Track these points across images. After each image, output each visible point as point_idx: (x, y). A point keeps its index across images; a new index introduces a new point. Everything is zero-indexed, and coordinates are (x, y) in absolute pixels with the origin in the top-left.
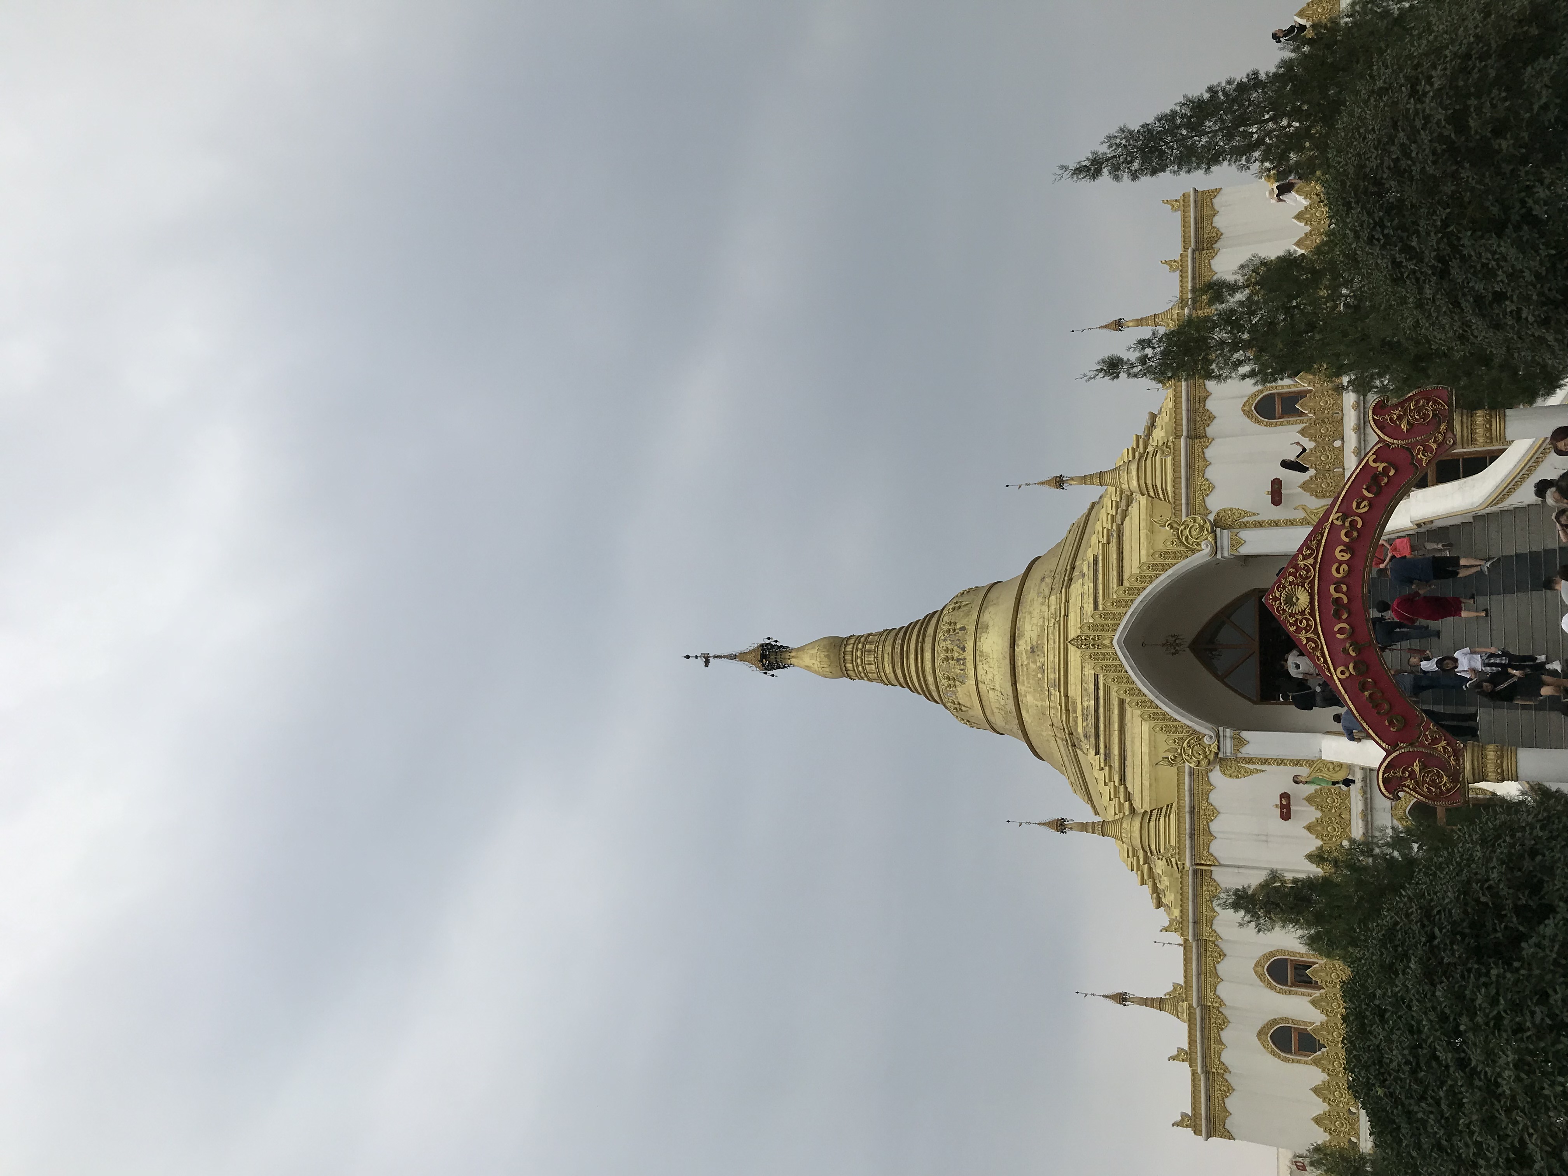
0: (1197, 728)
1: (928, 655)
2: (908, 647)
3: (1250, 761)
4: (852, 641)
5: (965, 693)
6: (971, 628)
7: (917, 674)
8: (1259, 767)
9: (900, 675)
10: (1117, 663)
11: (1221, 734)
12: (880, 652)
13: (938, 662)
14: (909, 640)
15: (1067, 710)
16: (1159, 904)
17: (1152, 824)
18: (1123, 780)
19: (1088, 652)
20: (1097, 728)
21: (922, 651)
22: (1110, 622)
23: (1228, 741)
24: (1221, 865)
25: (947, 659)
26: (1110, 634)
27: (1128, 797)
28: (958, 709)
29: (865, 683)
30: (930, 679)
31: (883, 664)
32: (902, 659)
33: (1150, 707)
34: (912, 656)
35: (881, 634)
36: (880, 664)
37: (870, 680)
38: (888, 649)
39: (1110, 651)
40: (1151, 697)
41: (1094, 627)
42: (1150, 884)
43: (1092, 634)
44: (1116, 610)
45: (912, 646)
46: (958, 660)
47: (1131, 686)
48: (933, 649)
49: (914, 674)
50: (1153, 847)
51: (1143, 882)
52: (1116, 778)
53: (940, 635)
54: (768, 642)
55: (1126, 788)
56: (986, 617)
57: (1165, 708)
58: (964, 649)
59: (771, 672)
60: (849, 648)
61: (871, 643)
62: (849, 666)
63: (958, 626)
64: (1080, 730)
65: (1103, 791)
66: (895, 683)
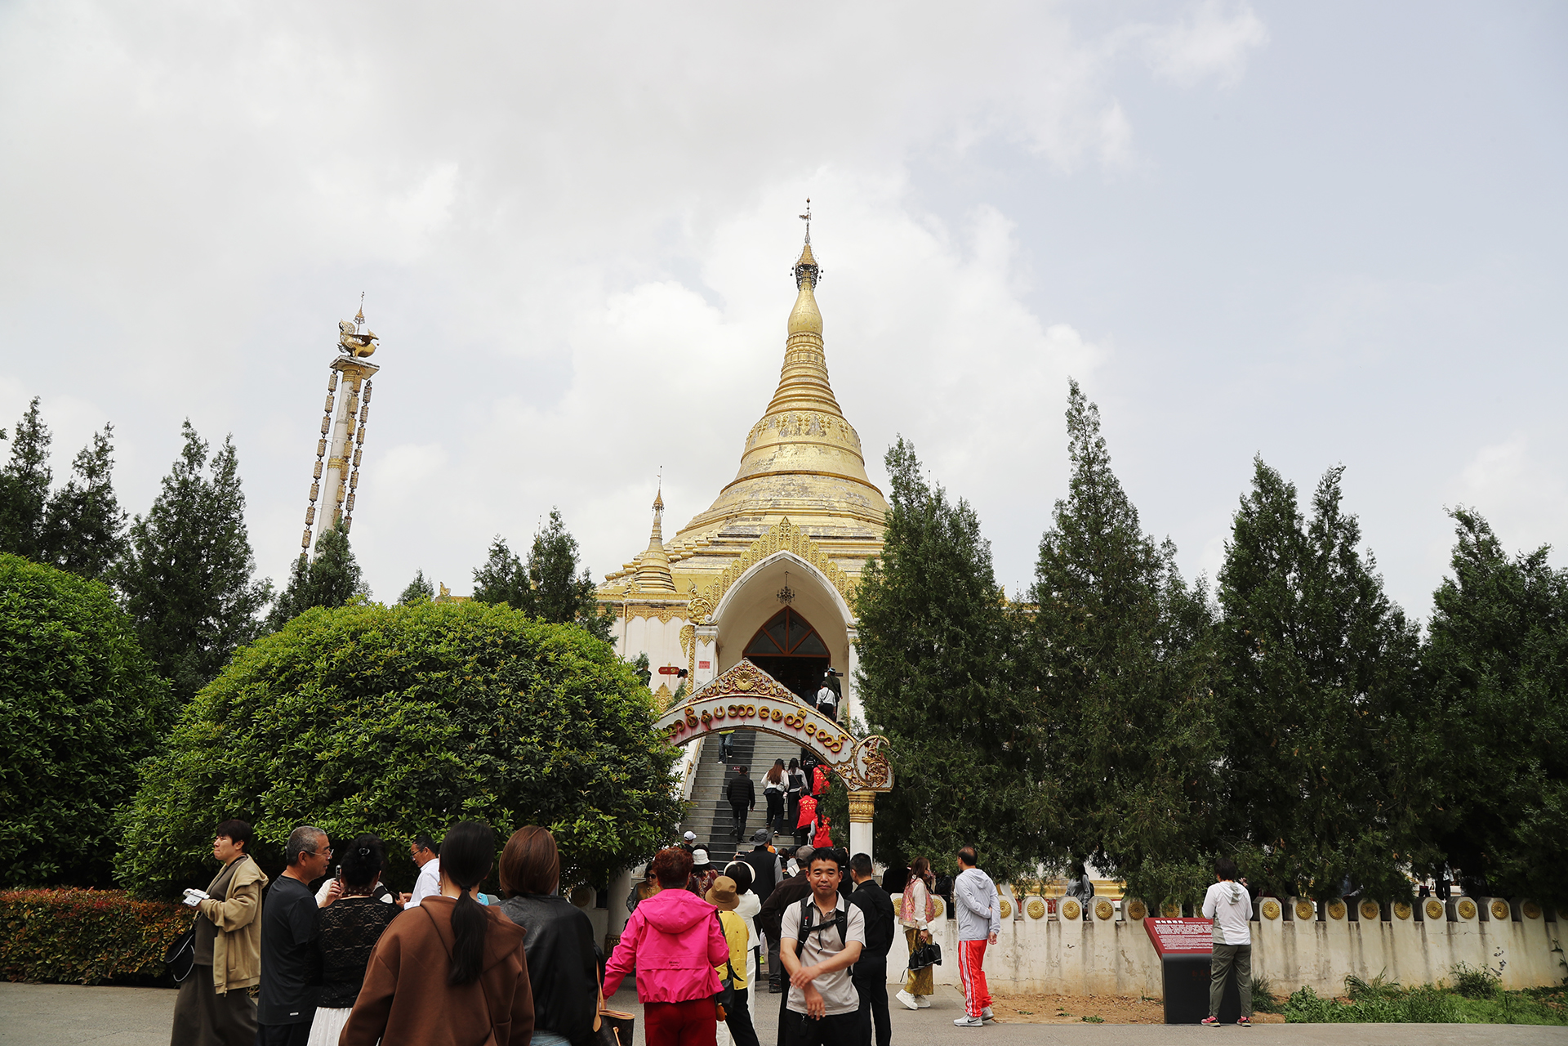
0: (717, 610)
1: (805, 405)
2: (812, 389)
3: (693, 647)
4: (818, 342)
5: (773, 436)
6: (824, 440)
7: (790, 396)
8: (688, 653)
9: (792, 381)
10: (768, 553)
11: (713, 627)
12: (808, 365)
13: (798, 413)
14: (817, 390)
15: (754, 514)
16: (608, 579)
17: (659, 575)
18: (698, 554)
19: (777, 532)
20: (739, 536)
21: (808, 400)
22: (800, 547)
23: (708, 632)
24: (626, 624)
25: (800, 420)
26: (791, 548)
27: (685, 558)
28: (760, 429)
29: (784, 353)
30: (786, 406)
31: (801, 368)
32: (802, 383)
33: (734, 577)
34: (804, 392)
35: (824, 366)
36: (798, 365)
37: (786, 356)
38: (810, 372)
39: (778, 547)
40: (743, 576)
41: (797, 536)
42: (624, 573)
43: (791, 535)
44: (810, 552)
45: (811, 392)
46: (799, 429)
47: (750, 563)
48: (809, 409)
49: (789, 393)
50: (642, 575)
51: (625, 567)
52: (698, 550)
53: (820, 414)
54: (820, 270)
55: (691, 556)
56: (834, 452)
57: (733, 587)
58: (807, 433)
59: (794, 274)
60: (813, 340)
61: (816, 358)
62: (797, 340)
63: (827, 430)
64: (738, 523)
65: (691, 539)
66: (784, 377)
